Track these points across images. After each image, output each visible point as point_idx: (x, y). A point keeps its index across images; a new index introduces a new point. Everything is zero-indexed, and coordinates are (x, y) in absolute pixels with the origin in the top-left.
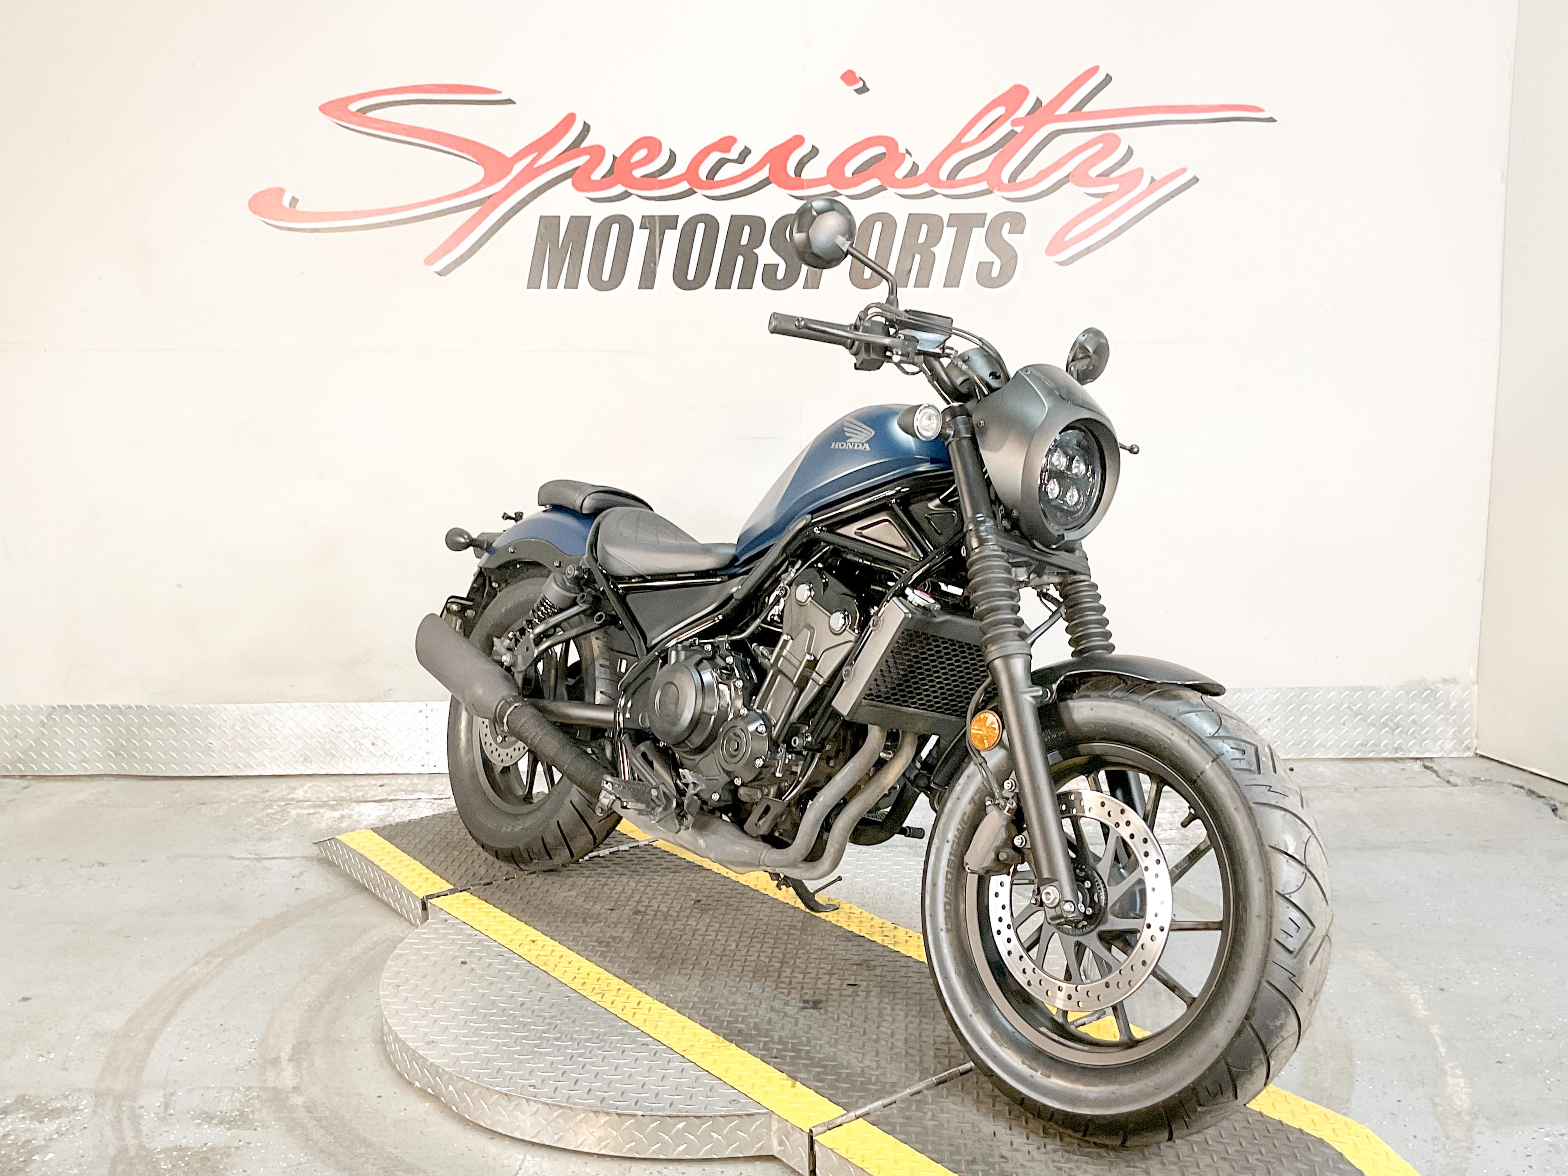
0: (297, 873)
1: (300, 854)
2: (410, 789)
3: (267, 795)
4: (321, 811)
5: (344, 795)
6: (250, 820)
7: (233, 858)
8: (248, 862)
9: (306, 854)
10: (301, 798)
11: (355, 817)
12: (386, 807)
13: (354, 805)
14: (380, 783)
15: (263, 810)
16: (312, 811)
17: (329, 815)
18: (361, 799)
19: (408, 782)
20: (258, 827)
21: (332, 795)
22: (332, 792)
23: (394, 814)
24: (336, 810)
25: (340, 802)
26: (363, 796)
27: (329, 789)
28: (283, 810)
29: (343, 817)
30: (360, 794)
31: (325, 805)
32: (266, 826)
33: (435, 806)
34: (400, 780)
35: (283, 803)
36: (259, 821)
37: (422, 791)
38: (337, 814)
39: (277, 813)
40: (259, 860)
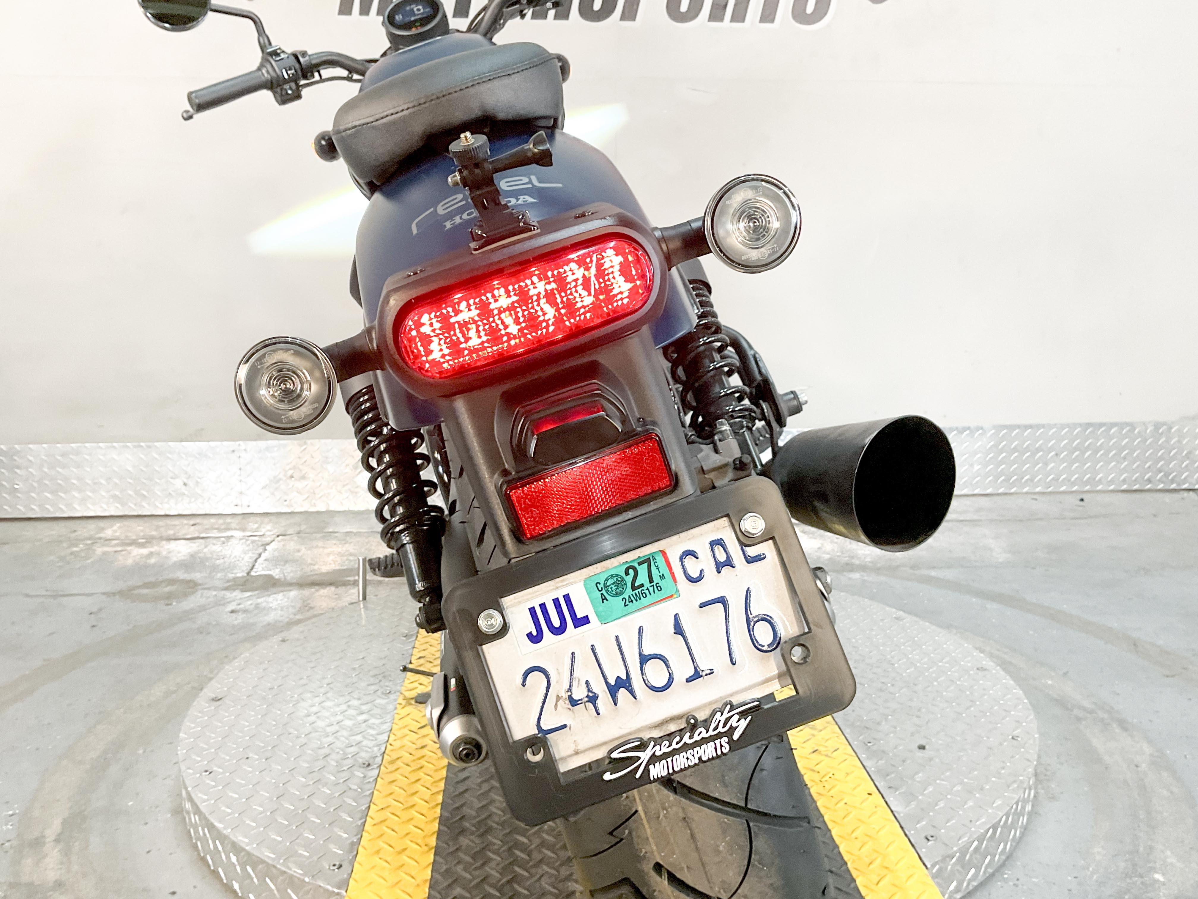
0: (94, 609)
1: (101, 590)
2: (223, 527)
3: (74, 535)
4: (129, 548)
5: (154, 533)
6: (52, 558)
7: (27, 596)
8: (42, 600)
9: (108, 589)
10: (109, 537)
11: (164, 553)
12: (197, 544)
13: (164, 542)
14: (192, 522)
15: (69, 547)
16: (119, 549)
17: (137, 552)
18: (173, 538)
19: (221, 521)
20: (60, 564)
21: (142, 534)
22: (142, 531)
23: (205, 550)
24: (145, 547)
25: (149, 541)
26: (174, 534)
27: (139, 529)
28: (89, 549)
29: (151, 554)
30: (171, 532)
31: (134, 543)
32: (68, 563)
33: (249, 542)
34: (213, 520)
35: (89, 542)
36: (62, 559)
37: (236, 529)
38: (145, 551)
39: (82, 551)
40: (55, 597)
